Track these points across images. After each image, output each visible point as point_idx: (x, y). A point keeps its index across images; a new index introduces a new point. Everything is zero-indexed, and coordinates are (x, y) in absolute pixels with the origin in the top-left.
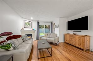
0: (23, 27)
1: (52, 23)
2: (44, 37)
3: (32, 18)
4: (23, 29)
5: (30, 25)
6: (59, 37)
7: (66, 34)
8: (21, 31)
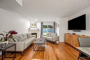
0: (30, 28)
1: (54, 23)
2: (45, 35)
3: (36, 20)
4: (30, 29)
5: (35, 25)
6: (59, 37)
7: (65, 34)
8: (28, 31)
